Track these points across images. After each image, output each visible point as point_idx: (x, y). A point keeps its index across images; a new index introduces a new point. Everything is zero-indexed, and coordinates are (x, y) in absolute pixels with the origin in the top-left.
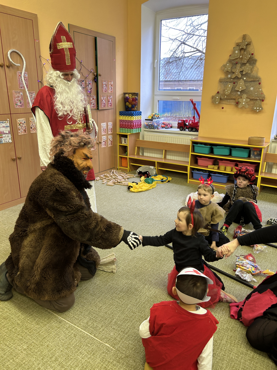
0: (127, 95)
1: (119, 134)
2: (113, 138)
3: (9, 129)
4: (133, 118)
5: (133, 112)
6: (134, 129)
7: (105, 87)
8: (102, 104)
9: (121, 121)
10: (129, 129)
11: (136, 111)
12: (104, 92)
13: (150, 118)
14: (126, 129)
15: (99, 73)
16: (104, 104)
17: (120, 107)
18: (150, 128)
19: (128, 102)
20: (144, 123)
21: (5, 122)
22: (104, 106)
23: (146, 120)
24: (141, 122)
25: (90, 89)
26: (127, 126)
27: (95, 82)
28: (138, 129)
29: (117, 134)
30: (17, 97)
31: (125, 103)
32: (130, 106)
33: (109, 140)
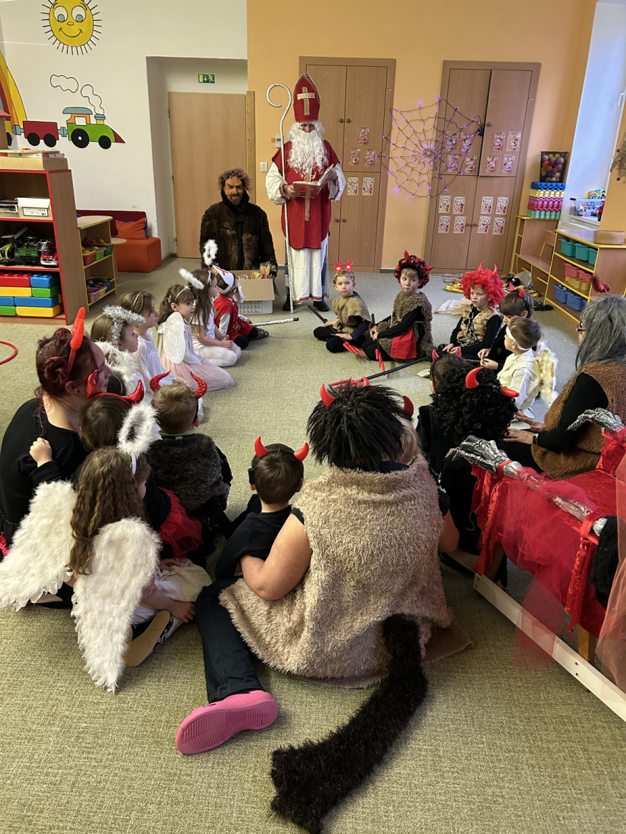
7: (498, 142)
8: (488, 168)
12: (495, 150)
15: (487, 122)
16: (492, 168)
19: (544, 167)
22: (493, 171)
27: (480, 134)
33: (496, 224)
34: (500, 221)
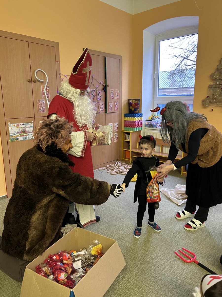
0: (131, 101)
1: (124, 132)
2: (119, 135)
3: (32, 128)
4: (135, 119)
5: (135, 114)
6: (136, 128)
7: (112, 95)
8: (110, 108)
9: (126, 122)
10: (132, 128)
11: (138, 113)
12: (111, 99)
13: (150, 119)
14: (130, 128)
15: (107, 84)
16: (111, 108)
17: (125, 111)
18: (150, 127)
19: (131, 106)
20: (144, 123)
21: (30, 124)
22: (111, 110)
23: (146, 120)
24: (142, 122)
25: (100, 97)
26: (130, 125)
27: (104, 91)
28: (139, 128)
29: (122, 132)
30: (40, 105)
31: (129, 107)
32: (133, 109)
33: (115, 136)
34: (116, 134)
